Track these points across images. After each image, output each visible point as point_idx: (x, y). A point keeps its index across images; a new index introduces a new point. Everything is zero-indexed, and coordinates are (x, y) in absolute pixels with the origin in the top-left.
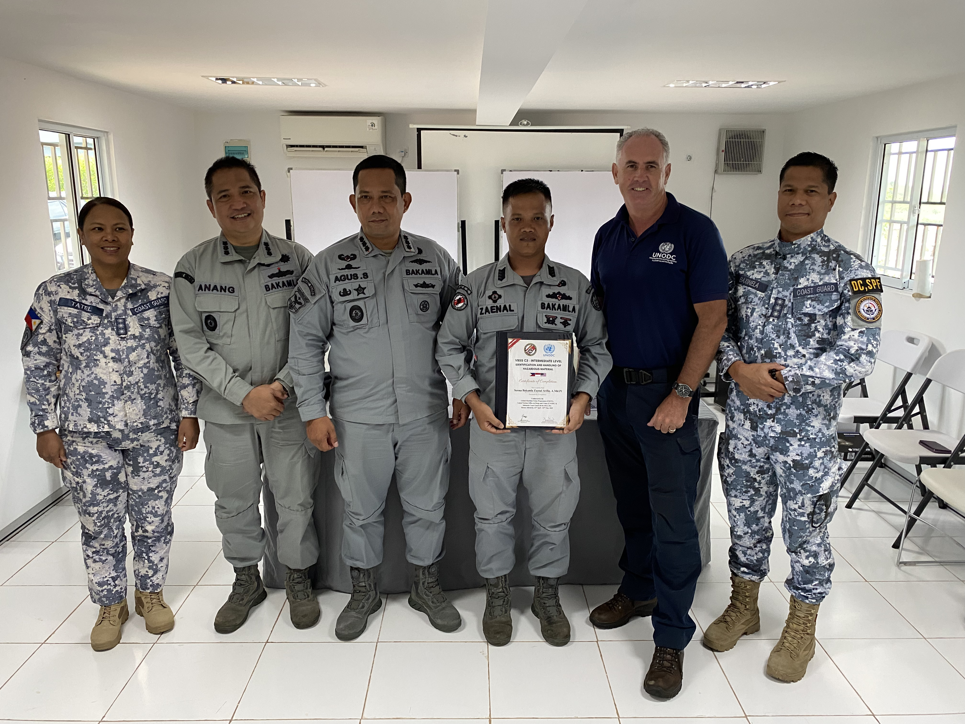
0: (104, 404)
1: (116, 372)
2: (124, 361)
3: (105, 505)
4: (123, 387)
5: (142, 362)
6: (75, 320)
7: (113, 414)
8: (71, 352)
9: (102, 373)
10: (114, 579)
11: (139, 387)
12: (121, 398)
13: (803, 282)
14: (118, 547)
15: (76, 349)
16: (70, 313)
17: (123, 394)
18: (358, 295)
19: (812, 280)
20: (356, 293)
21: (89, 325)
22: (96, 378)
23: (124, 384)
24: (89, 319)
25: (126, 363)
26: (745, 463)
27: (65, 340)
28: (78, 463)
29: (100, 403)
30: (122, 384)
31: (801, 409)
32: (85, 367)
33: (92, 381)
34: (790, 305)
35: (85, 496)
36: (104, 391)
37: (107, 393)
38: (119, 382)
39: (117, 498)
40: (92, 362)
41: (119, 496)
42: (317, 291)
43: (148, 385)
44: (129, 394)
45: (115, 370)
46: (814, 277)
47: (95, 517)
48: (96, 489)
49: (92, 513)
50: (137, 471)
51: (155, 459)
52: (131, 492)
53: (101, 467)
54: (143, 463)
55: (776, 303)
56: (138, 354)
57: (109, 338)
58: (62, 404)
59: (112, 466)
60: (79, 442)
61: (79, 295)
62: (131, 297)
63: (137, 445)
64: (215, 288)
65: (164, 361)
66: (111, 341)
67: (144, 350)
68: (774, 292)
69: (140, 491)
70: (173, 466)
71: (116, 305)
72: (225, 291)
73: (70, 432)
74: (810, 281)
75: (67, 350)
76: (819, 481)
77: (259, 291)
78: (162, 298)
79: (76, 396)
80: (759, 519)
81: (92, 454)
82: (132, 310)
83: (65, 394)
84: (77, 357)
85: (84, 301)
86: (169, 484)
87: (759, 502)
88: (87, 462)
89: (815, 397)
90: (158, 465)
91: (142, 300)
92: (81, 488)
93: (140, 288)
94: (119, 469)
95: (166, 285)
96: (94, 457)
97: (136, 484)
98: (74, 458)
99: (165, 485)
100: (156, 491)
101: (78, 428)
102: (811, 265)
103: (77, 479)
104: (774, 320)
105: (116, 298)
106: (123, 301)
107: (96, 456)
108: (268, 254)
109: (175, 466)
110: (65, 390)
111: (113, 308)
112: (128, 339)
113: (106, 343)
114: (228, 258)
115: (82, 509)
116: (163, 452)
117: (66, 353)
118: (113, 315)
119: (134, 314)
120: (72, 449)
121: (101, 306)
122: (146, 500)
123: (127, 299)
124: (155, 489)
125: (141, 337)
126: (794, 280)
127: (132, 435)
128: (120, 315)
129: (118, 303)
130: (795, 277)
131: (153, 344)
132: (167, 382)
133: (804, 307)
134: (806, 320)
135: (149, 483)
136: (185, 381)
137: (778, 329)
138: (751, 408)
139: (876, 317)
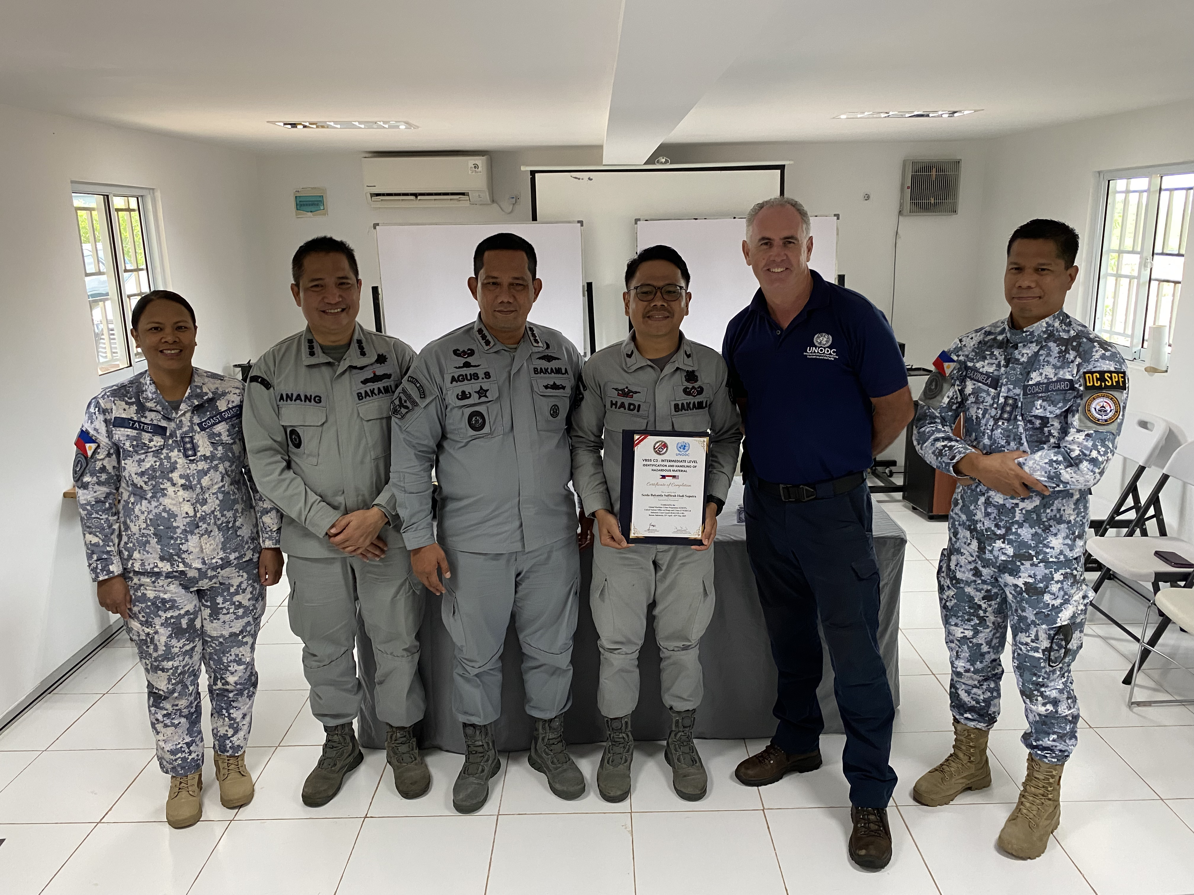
0: (176, 539)
1: (188, 501)
2: (196, 487)
3: (181, 658)
4: (197, 519)
5: (216, 487)
6: (134, 443)
7: (188, 550)
8: (133, 481)
9: (170, 504)
10: (189, 745)
11: (215, 517)
12: (195, 531)
13: (1035, 377)
14: (192, 707)
15: (139, 478)
16: (128, 435)
17: (198, 527)
18: (479, 399)
19: (1046, 375)
20: (477, 396)
21: (152, 447)
22: (164, 510)
23: (198, 515)
24: (151, 441)
25: (198, 490)
26: (967, 584)
27: (124, 467)
28: (148, 611)
29: (172, 538)
30: (195, 515)
31: (1037, 528)
32: (152, 497)
33: (160, 513)
34: (1020, 405)
35: (156, 650)
36: (175, 524)
37: (178, 527)
38: (191, 513)
39: (193, 649)
40: (159, 492)
41: (195, 646)
42: (427, 393)
43: (225, 512)
44: (204, 526)
45: (186, 499)
46: (1049, 371)
47: (168, 674)
48: (170, 641)
49: (167, 669)
50: (215, 613)
51: (237, 598)
52: (209, 640)
53: (176, 613)
54: (223, 603)
55: (1006, 403)
56: (211, 478)
57: (176, 462)
58: (125, 539)
59: (188, 611)
60: (148, 586)
61: (137, 412)
62: (197, 409)
63: (215, 583)
64: (299, 397)
65: (239, 480)
66: (178, 466)
67: (218, 473)
68: (1003, 390)
69: (220, 637)
70: (257, 605)
71: (181, 421)
72: (310, 401)
73: (137, 573)
74: (1044, 375)
75: (127, 479)
76: (1057, 610)
77: (350, 399)
78: (234, 407)
79: (143, 531)
80: (983, 655)
81: (165, 599)
82: (200, 425)
83: (127, 528)
84: (141, 487)
85: (143, 420)
86: (253, 626)
87: (983, 634)
88: (159, 609)
89: (1055, 512)
90: (240, 605)
91: (210, 412)
92: (152, 639)
93: (206, 397)
94: (196, 613)
95: (237, 391)
96: (167, 602)
97: (214, 629)
98: (143, 605)
99: (248, 629)
100: (240, 637)
101: (146, 567)
102: (1046, 356)
103: (147, 630)
104: (1003, 423)
105: (180, 413)
106: (188, 415)
107: (170, 600)
108: (361, 354)
109: (259, 606)
110: (125, 523)
111: (177, 425)
112: (197, 461)
113: (173, 469)
114: (313, 361)
115: (152, 665)
116: (246, 589)
117: (127, 482)
118: (178, 433)
119: (203, 429)
120: (140, 594)
121: (164, 423)
122: (228, 647)
123: (193, 413)
124: (239, 635)
125: (213, 457)
126: (1025, 375)
127: (210, 573)
128: (186, 433)
129: (183, 418)
130: (1026, 370)
131: (227, 464)
132: (245, 506)
133: (1034, 409)
134: (1037, 423)
135: (231, 627)
136: (267, 505)
137: (1008, 433)
138: (978, 526)
139: (1110, 418)
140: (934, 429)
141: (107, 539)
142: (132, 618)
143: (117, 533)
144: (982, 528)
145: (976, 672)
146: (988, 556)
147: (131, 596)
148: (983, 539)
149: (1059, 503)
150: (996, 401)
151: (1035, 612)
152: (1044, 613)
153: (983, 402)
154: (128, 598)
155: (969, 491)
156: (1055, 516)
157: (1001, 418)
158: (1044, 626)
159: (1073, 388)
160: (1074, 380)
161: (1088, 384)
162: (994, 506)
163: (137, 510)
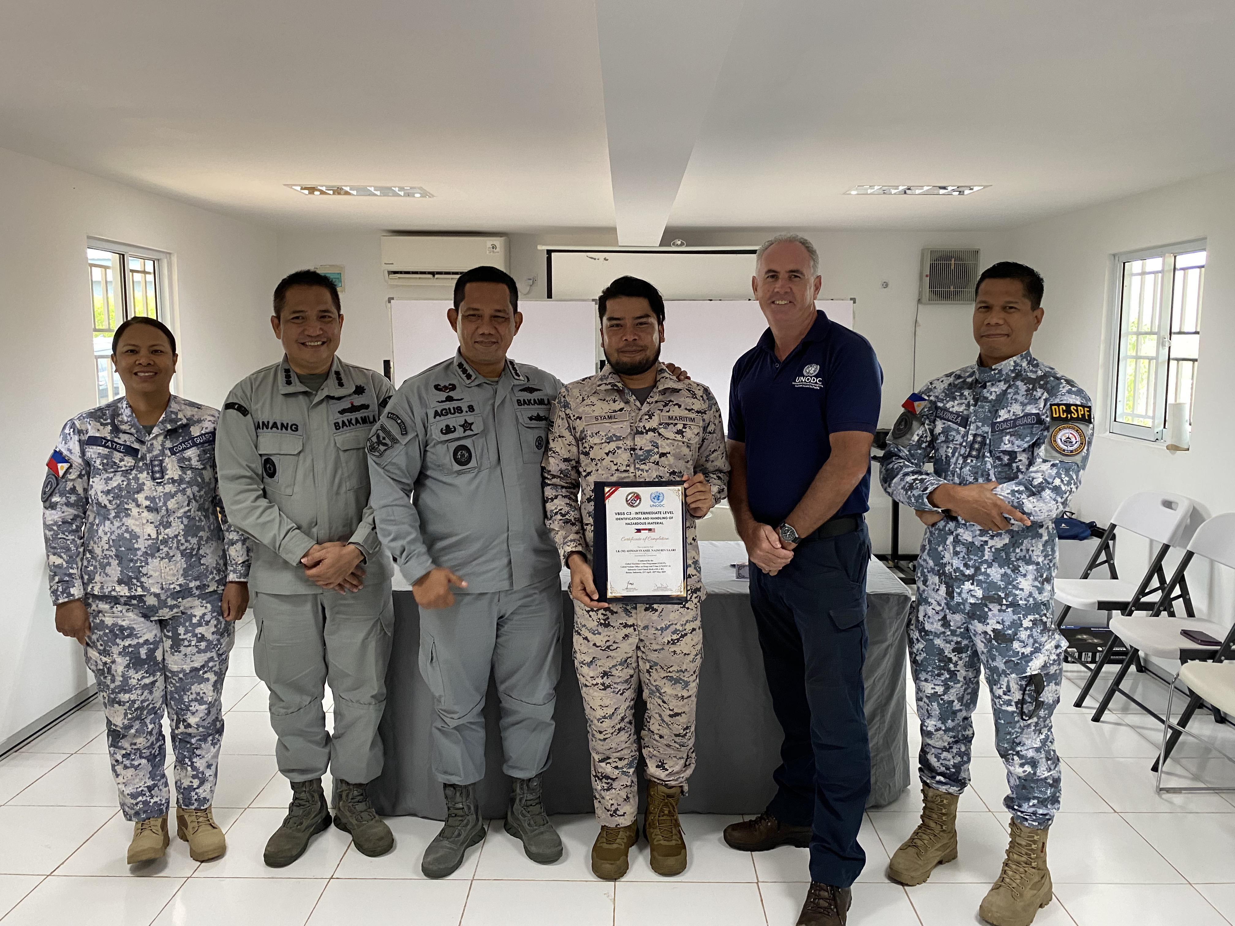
0: (136, 562)
1: (151, 523)
2: (161, 510)
3: (139, 692)
4: (159, 542)
5: (182, 511)
6: (105, 461)
7: (147, 574)
8: (98, 500)
9: (133, 525)
10: (150, 789)
11: (179, 541)
12: (156, 554)
13: (1003, 415)
14: (154, 749)
15: (104, 496)
16: (99, 453)
17: (159, 550)
18: (464, 433)
19: (1014, 412)
20: (462, 430)
21: (121, 467)
22: (127, 531)
23: (161, 538)
24: (122, 460)
25: (163, 512)
26: (937, 636)
27: (92, 486)
28: (106, 638)
29: (132, 560)
30: (157, 538)
31: (1006, 568)
32: (115, 517)
33: (123, 534)
34: (988, 442)
35: (113, 680)
36: (136, 546)
37: (139, 549)
38: (154, 536)
39: (153, 683)
40: (123, 512)
41: (156, 681)
42: (408, 429)
43: (189, 538)
44: (166, 550)
45: (150, 521)
46: (1017, 409)
47: (125, 707)
48: (128, 671)
49: (123, 702)
50: (177, 644)
51: (199, 630)
52: (170, 675)
53: (134, 642)
54: (184, 635)
55: (974, 441)
56: (178, 501)
57: (144, 484)
58: (85, 562)
59: (147, 640)
60: (106, 612)
61: (111, 433)
62: (170, 434)
63: (177, 613)
64: (275, 425)
65: (208, 509)
66: (145, 488)
67: (186, 497)
68: (972, 427)
69: (180, 672)
70: (222, 641)
71: (152, 445)
72: (287, 429)
73: (95, 597)
74: (1012, 413)
75: (93, 498)
76: (1027, 658)
77: (327, 429)
78: (207, 433)
79: (105, 552)
80: (955, 713)
81: (122, 626)
82: (171, 449)
84: (105, 506)
85: (116, 440)
86: (217, 663)
87: (955, 690)
88: (116, 636)
89: (1024, 553)
90: (202, 638)
91: (183, 437)
92: (109, 669)
93: (180, 422)
94: (156, 644)
95: (212, 419)
96: (125, 629)
97: (175, 663)
98: (101, 633)
99: (211, 664)
100: (201, 672)
101: (105, 591)
102: (1014, 395)
103: (104, 659)
104: (972, 461)
105: (152, 436)
106: (161, 438)
107: (128, 628)
108: (339, 385)
111: (148, 448)
112: (165, 484)
113: (140, 490)
114: (291, 389)
115: (109, 697)
116: (210, 621)
117: (92, 501)
118: (149, 456)
119: (173, 453)
120: (98, 621)
122: (188, 684)
123: (165, 437)
124: (200, 670)
125: (181, 481)
126: (994, 413)
127: (171, 602)
128: (156, 456)
129: (154, 442)
130: (995, 409)
131: (195, 488)
132: (211, 535)
133: (1003, 444)
134: (1006, 458)
135: (192, 661)
136: (233, 536)
137: (976, 470)
138: (946, 569)
139: (1076, 450)
140: (902, 464)
141: (71, 561)
142: (92, 647)
144: (951, 570)
145: (947, 730)
146: (957, 599)
147: (90, 624)
148: (951, 582)
149: (1028, 543)
150: (965, 439)
151: (1004, 661)
152: (1014, 661)
153: (953, 440)
154: (87, 625)
155: (937, 532)
156: (1025, 557)
157: (969, 455)
158: (1013, 675)
159: (1040, 422)
160: (1040, 413)
161: (1054, 416)
162: (963, 544)
163: (100, 532)
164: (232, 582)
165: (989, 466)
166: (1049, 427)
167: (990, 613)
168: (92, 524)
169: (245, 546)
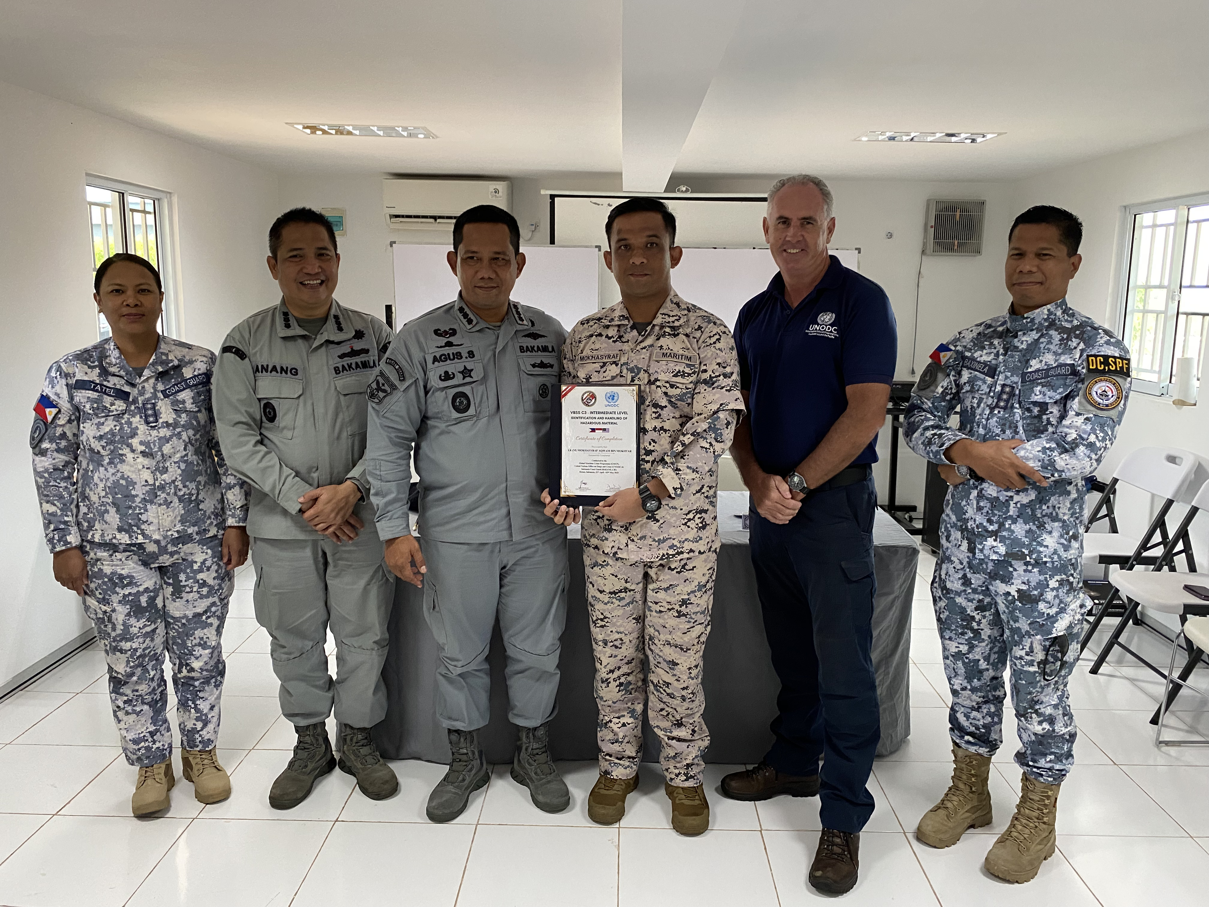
0: (135, 508)
1: (147, 468)
2: (156, 454)
3: (141, 640)
4: (156, 488)
5: (178, 455)
6: (95, 405)
7: (147, 521)
8: (90, 446)
9: (129, 471)
10: (152, 734)
11: (176, 487)
12: (155, 501)
13: (1035, 365)
14: (156, 694)
15: (97, 442)
16: (88, 398)
17: (157, 497)
18: (463, 379)
19: (1046, 362)
20: (461, 376)
21: (113, 411)
22: (122, 478)
23: (158, 484)
24: (112, 404)
25: (159, 458)
26: (958, 594)
27: (83, 431)
28: (105, 587)
29: (130, 507)
30: (155, 484)
31: (1031, 524)
32: (109, 463)
33: (118, 480)
34: (1017, 392)
35: (114, 629)
36: (133, 492)
37: (137, 496)
38: (151, 481)
39: (154, 631)
40: (117, 458)
41: (157, 628)
42: (407, 375)
43: (187, 483)
44: (164, 496)
45: (145, 466)
46: (1049, 358)
47: (127, 655)
48: (129, 620)
49: (125, 650)
50: (178, 592)
51: (200, 576)
52: (172, 620)
53: (134, 590)
54: (186, 581)
55: (1002, 392)
56: (173, 446)
57: (137, 428)
58: (83, 509)
59: (147, 588)
60: (104, 560)
61: (100, 375)
62: (162, 376)
63: (177, 559)
64: (274, 369)
65: (205, 453)
66: (139, 432)
67: (181, 441)
68: (1000, 377)
69: (183, 618)
70: (223, 585)
71: (143, 387)
72: (286, 373)
73: (94, 545)
74: (1043, 362)
75: (85, 443)
76: (1053, 619)
77: (327, 373)
78: (200, 375)
79: (102, 500)
80: (981, 672)
81: (122, 574)
82: (163, 392)
83: (85, 497)
84: (98, 452)
85: (105, 383)
86: (220, 608)
87: (980, 649)
88: (115, 585)
89: (1051, 510)
90: (204, 584)
91: (175, 379)
92: (110, 618)
93: (172, 364)
94: (156, 591)
95: (207, 360)
96: (125, 578)
97: (176, 609)
98: (100, 582)
99: (213, 609)
100: (204, 617)
101: (105, 538)
102: (1047, 344)
103: (104, 608)
104: (999, 412)
105: (143, 378)
106: (152, 381)
107: (128, 577)
108: (338, 329)
109: (225, 585)
110: (83, 493)
111: (139, 391)
112: (159, 428)
113: (134, 434)
114: (289, 333)
115: (110, 645)
116: (211, 567)
117: (84, 447)
118: (140, 399)
119: (166, 396)
120: (96, 569)
121: (127, 389)
122: (191, 629)
123: (157, 379)
124: (203, 615)
125: (176, 425)
126: (1024, 362)
127: (171, 548)
128: (149, 399)
129: (146, 385)
130: (1026, 358)
131: (191, 432)
132: (208, 479)
133: (1033, 395)
134: (1036, 410)
135: (195, 607)
136: (230, 480)
137: (1004, 422)
138: (969, 524)
139: (1111, 404)
140: (923, 417)
141: (65, 509)
142: (90, 596)
143: (75, 503)
144: (974, 525)
145: (973, 690)
146: (979, 555)
147: (88, 572)
148: (973, 537)
149: (1055, 500)
150: (992, 389)
151: (1029, 622)
152: (1039, 622)
153: (978, 390)
154: (85, 573)
156: (1052, 513)
157: (997, 406)
158: (1039, 637)
159: (1074, 373)
160: (1076, 364)
161: (1091, 367)
162: (987, 499)
163: (96, 478)
164: (230, 527)
165: (1017, 417)
166: (1084, 379)
167: (1015, 573)
168: (86, 471)
169: (243, 490)
